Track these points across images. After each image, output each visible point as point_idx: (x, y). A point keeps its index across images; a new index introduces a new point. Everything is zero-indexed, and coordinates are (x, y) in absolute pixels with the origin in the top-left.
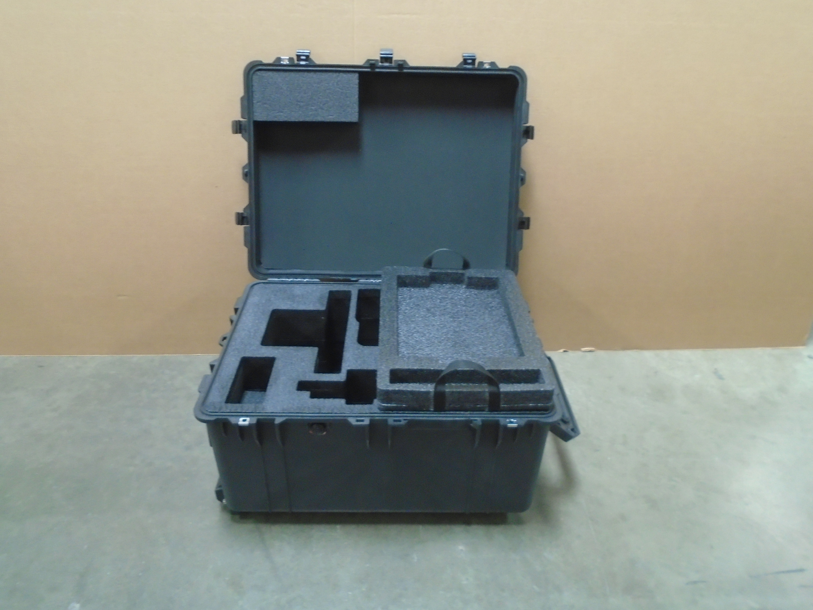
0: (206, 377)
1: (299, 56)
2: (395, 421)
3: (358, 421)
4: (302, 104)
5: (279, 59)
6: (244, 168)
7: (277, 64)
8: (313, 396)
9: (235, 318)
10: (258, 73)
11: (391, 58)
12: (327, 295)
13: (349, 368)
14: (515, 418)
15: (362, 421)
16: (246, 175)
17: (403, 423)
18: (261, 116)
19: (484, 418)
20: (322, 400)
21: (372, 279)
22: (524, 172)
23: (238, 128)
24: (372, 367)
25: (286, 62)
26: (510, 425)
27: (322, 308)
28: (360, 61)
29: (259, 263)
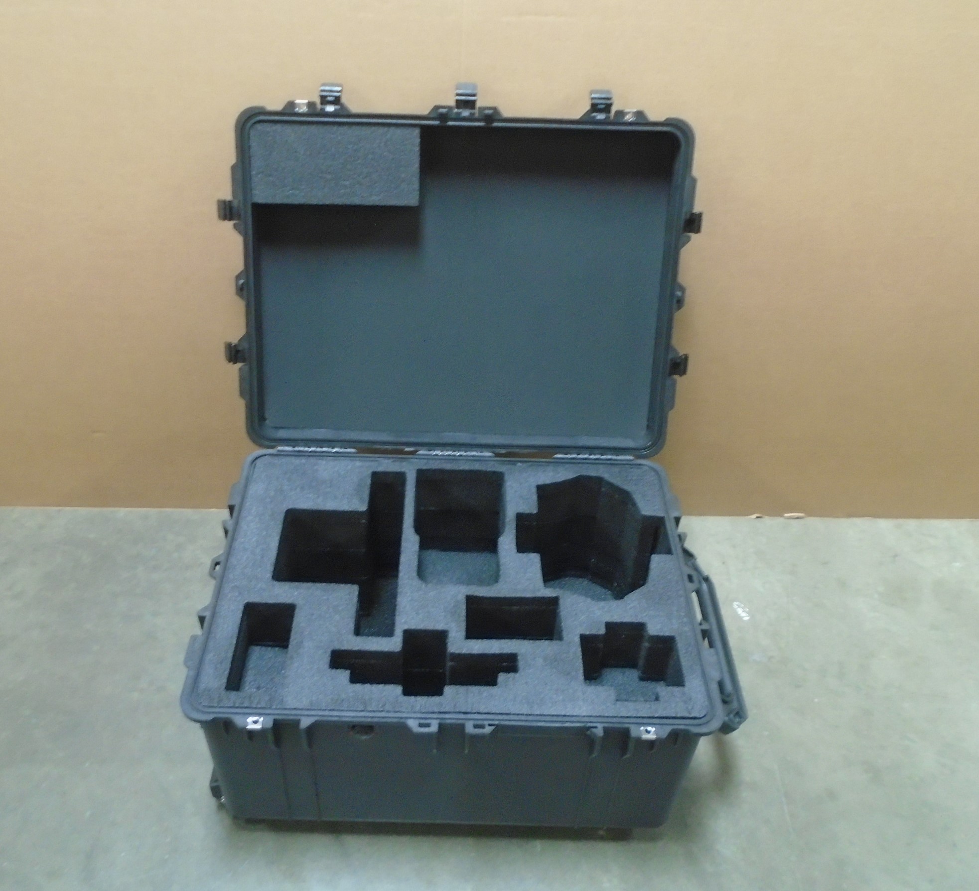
0: (194, 638)
1: (324, 100)
2: (476, 726)
3: (421, 725)
4: (329, 177)
5: (291, 104)
6: (238, 277)
7: (288, 111)
8: (354, 680)
9: (230, 526)
10: (259, 127)
11: (474, 102)
12: (369, 481)
13: (406, 627)
14: (654, 725)
15: (428, 725)
16: (241, 290)
17: (488, 730)
18: (263, 195)
19: (606, 725)
20: (368, 687)
21: (438, 450)
22: (683, 289)
23: (227, 211)
24: (440, 627)
25: (304, 109)
26: (645, 736)
27: (361, 506)
28: (424, 109)
29: (262, 419)
